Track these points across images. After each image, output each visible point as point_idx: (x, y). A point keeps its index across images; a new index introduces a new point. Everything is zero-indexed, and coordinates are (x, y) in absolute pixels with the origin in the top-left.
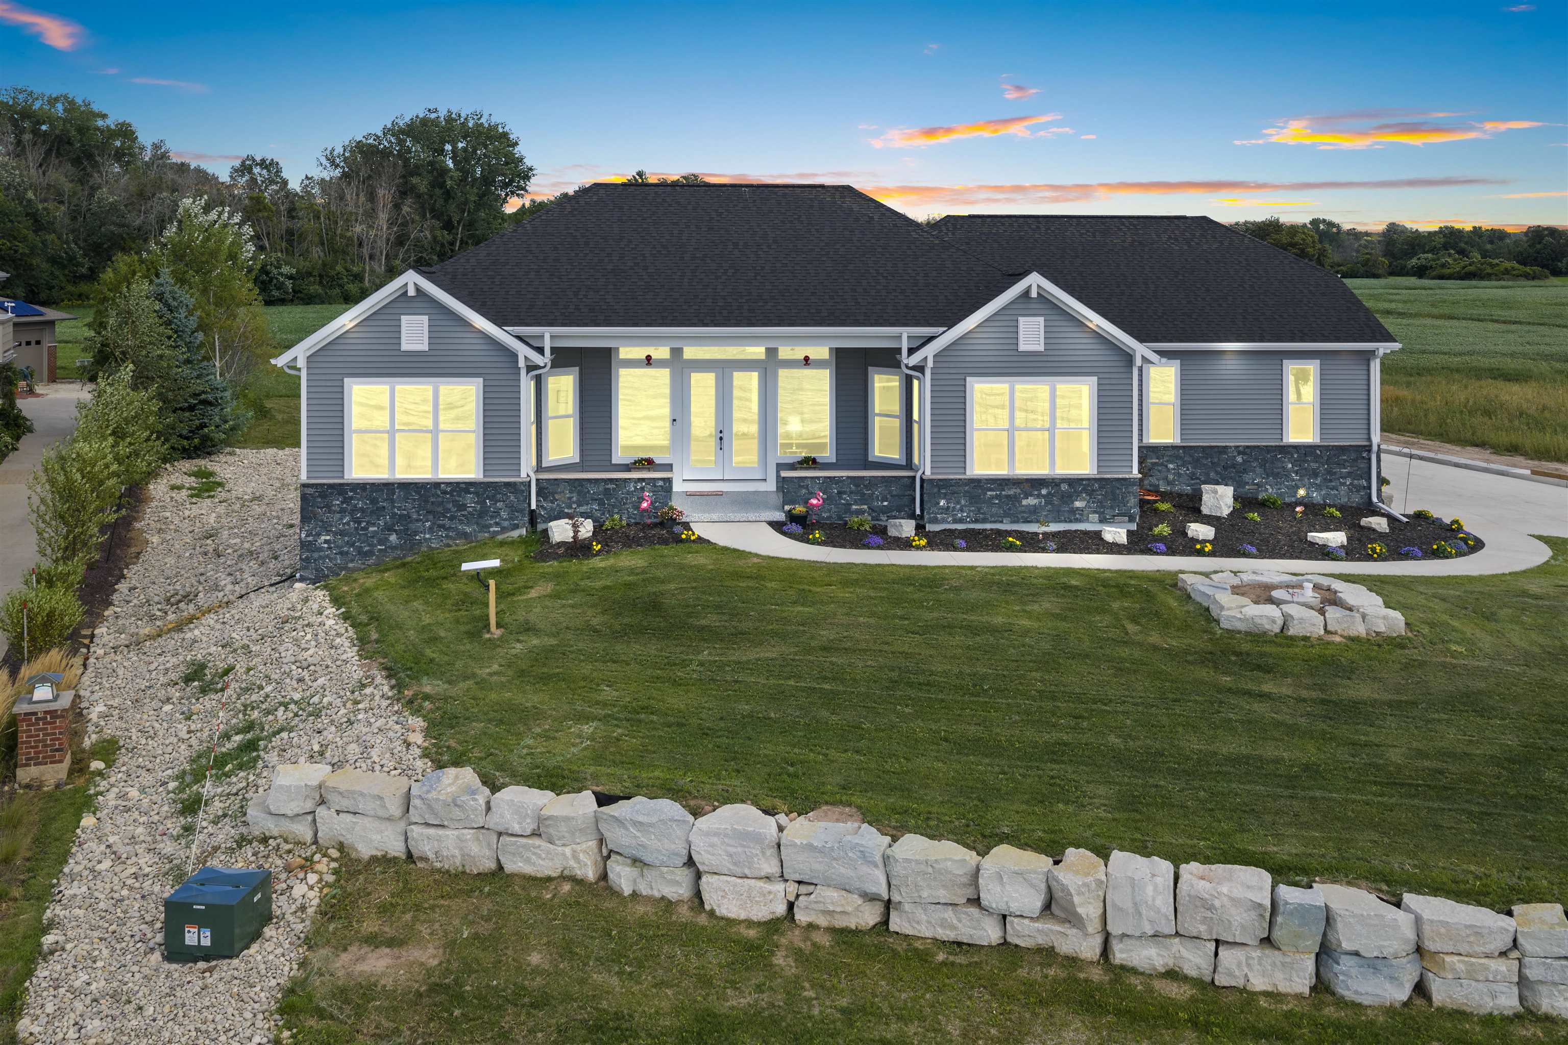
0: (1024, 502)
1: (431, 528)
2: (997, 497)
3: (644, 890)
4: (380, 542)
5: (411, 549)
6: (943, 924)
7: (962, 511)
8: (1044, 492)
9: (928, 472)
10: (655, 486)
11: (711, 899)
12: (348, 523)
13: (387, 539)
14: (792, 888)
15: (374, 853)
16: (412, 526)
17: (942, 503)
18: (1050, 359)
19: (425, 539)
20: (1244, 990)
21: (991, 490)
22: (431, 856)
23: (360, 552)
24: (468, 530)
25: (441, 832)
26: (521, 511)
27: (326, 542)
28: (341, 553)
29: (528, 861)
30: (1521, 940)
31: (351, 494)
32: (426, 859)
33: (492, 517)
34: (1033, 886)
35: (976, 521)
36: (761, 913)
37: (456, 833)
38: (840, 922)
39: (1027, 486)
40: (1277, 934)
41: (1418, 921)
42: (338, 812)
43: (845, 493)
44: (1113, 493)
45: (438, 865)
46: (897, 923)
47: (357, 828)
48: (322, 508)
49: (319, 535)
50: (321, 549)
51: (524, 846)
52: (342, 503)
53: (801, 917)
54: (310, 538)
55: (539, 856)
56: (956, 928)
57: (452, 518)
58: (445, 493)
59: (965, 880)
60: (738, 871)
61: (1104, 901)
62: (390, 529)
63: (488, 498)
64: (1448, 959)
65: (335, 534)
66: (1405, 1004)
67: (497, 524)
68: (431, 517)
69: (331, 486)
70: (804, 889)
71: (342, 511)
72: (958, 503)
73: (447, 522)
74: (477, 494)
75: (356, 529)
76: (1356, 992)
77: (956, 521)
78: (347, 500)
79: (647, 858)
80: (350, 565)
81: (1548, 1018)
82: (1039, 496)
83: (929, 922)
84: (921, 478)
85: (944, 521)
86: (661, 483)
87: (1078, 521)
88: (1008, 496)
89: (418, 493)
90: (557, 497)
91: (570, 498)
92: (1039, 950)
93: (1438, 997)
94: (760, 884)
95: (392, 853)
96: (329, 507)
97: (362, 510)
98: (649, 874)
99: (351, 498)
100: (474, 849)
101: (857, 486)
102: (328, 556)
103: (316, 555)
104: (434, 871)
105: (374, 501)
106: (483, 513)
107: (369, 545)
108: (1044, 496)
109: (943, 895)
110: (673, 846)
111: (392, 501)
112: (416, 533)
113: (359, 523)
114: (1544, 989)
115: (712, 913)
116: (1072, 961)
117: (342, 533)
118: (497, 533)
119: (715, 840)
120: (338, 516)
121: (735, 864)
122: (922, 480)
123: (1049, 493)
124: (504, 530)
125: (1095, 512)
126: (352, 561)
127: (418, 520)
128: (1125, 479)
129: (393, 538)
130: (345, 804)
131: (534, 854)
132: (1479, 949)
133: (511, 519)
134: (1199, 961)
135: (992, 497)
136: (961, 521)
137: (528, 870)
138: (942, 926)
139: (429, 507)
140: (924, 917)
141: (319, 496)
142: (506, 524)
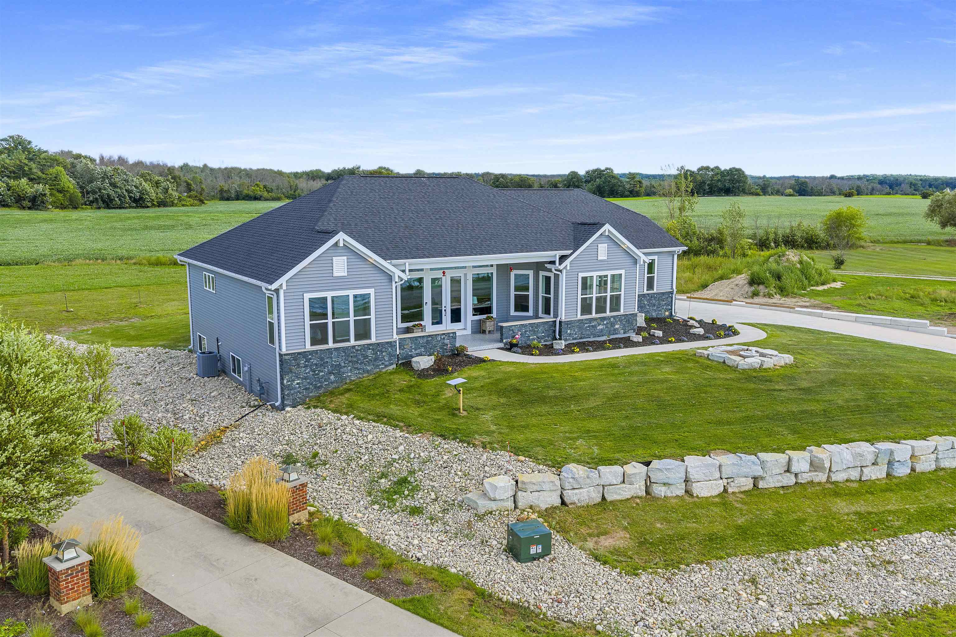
0: (598, 328)
1: (351, 370)
2: (589, 327)
3: (669, 494)
4: (325, 381)
5: (342, 382)
6: (778, 481)
7: (576, 334)
8: (605, 322)
9: (563, 318)
10: (449, 336)
11: (695, 492)
12: (309, 373)
13: (329, 378)
14: (725, 481)
15: (547, 506)
16: (342, 370)
17: (569, 331)
18: (609, 263)
19: (348, 376)
20: (870, 480)
21: (586, 324)
22: (577, 501)
23: (316, 387)
24: (369, 368)
25: (581, 490)
26: (394, 356)
27: (298, 384)
28: (306, 389)
29: (620, 494)
30: (938, 447)
31: (310, 357)
32: (574, 503)
33: (380, 360)
34: (807, 461)
35: (581, 338)
36: (715, 492)
37: (587, 490)
38: (743, 489)
39: (599, 321)
40: (879, 460)
41: (913, 447)
42: (531, 492)
43: (527, 331)
44: (629, 320)
45: (579, 504)
46: (761, 485)
47: (541, 497)
48: (294, 366)
49: (294, 381)
50: (295, 388)
51: (619, 489)
52: (305, 362)
53: (730, 490)
54: (289, 383)
55: (625, 491)
56: (782, 482)
57: (362, 363)
58: (357, 350)
59: (785, 464)
60: (707, 479)
61: (831, 461)
62: (330, 373)
63: (378, 351)
64: (921, 457)
65: (302, 379)
66: (910, 474)
67: (383, 364)
68: (351, 364)
69: (299, 354)
70: (730, 480)
71: (306, 366)
72: (574, 331)
73: (359, 366)
74: (373, 349)
75: (313, 375)
76: (899, 473)
77: (573, 339)
78: (308, 360)
79: (670, 482)
80: (311, 394)
81: (943, 469)
82: (603, 324)
83: (773, 482)
84: (560, 321)
85: (569, 339)
86: (452, 335)
87: (617, 334)
88: (592, 326)
89: (344, 352)
90: (405, 347)
91: (411, 347)
92: (808, 483)
93: (918, 470)
94: (715, 482)
95: (556, 505)
96: (298, 365)
97: (316, 365)
98: (672, 487)
99: (311, 359)
100: (594, 495)
101: (532, 327)
102: (299, 392)
103: (292, 392)
104: (579, 508)
105: (322, 359)
106: (376, 359)
107: (320, 383)
108: (605, 324)
109: (778, 471)
110: (680, 475)
111: (331, 358)
112: (344, 373)
113: (314, 371)
114: (942, 461)
115: (697, 497)
116: (819, 484)
117: (306, 378)
118: (383, 368)
119: (698, 469)
120: (304, 369)
121: (706, 476)
122: (560, 322)
123: (607, 323)
124: (386, 366)
125: (622, 329)
126: (311, 392)
127: (344, 367)
128: (633, 314)
129: (332, 377)
130: (535, 488)
131: (623, 491)
132: (928, 452)
133: (390, 360)
134: (855, 474)
135: (587, 327)
136: (575, 339)
137: (619, 498)
138: (778, 482)
139: (350, 359)
140: (772, 480)
141: (293, 360)
142: (387, 363)
